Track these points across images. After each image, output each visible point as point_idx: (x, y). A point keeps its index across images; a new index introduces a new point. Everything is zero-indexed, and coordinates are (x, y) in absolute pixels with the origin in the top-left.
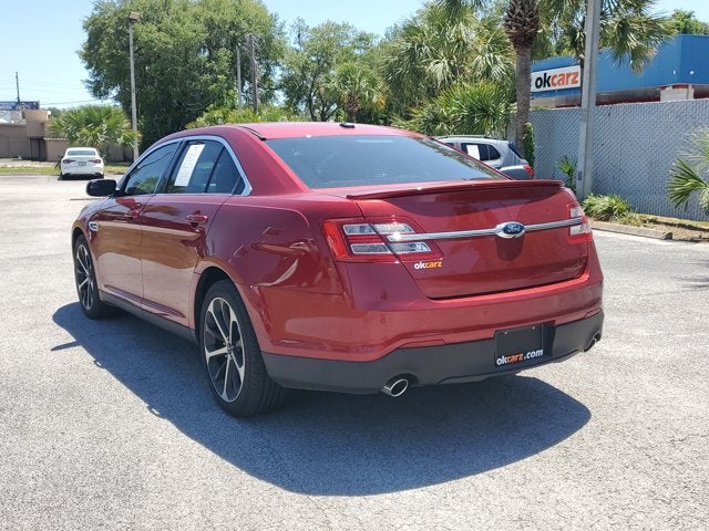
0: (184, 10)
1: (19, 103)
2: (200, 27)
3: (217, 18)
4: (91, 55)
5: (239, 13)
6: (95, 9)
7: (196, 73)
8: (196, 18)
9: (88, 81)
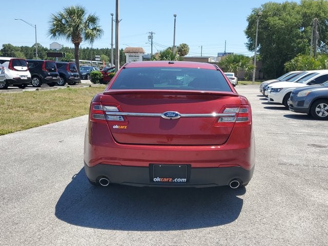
0: (293, 9)
1: (225, 53)
2: (298, 17)
3: (308, 11)
4: (249, 33)
5: (320, 8)
6: (253, 12)
7: (295, 39)
8: (298, 12)
9: (247, 44)
